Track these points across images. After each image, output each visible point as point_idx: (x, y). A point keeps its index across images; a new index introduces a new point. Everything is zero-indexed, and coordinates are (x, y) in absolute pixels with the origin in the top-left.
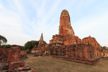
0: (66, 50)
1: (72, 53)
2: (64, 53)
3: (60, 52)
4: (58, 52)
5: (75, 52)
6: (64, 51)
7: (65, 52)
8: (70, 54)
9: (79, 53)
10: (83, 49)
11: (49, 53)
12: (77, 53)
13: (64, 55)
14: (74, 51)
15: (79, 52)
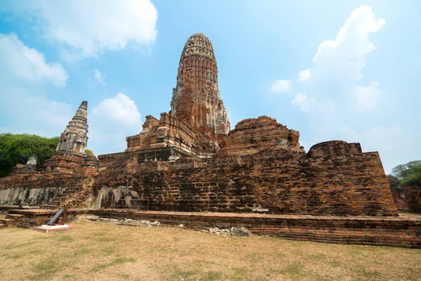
0: (255, 173)
1: (295, 189)
2: (238, 193)
3: (215, 190)
4: (196, 191)
5: (314, 186)
6: (238, 184)
7: (250, 190)
8: (285, 195)
9: (340, 188)
10: (364, 167)
11: (128, 200)
12: (332, 188)
13: (242, 203)
14: (309, 177)
15: (341, 183)
